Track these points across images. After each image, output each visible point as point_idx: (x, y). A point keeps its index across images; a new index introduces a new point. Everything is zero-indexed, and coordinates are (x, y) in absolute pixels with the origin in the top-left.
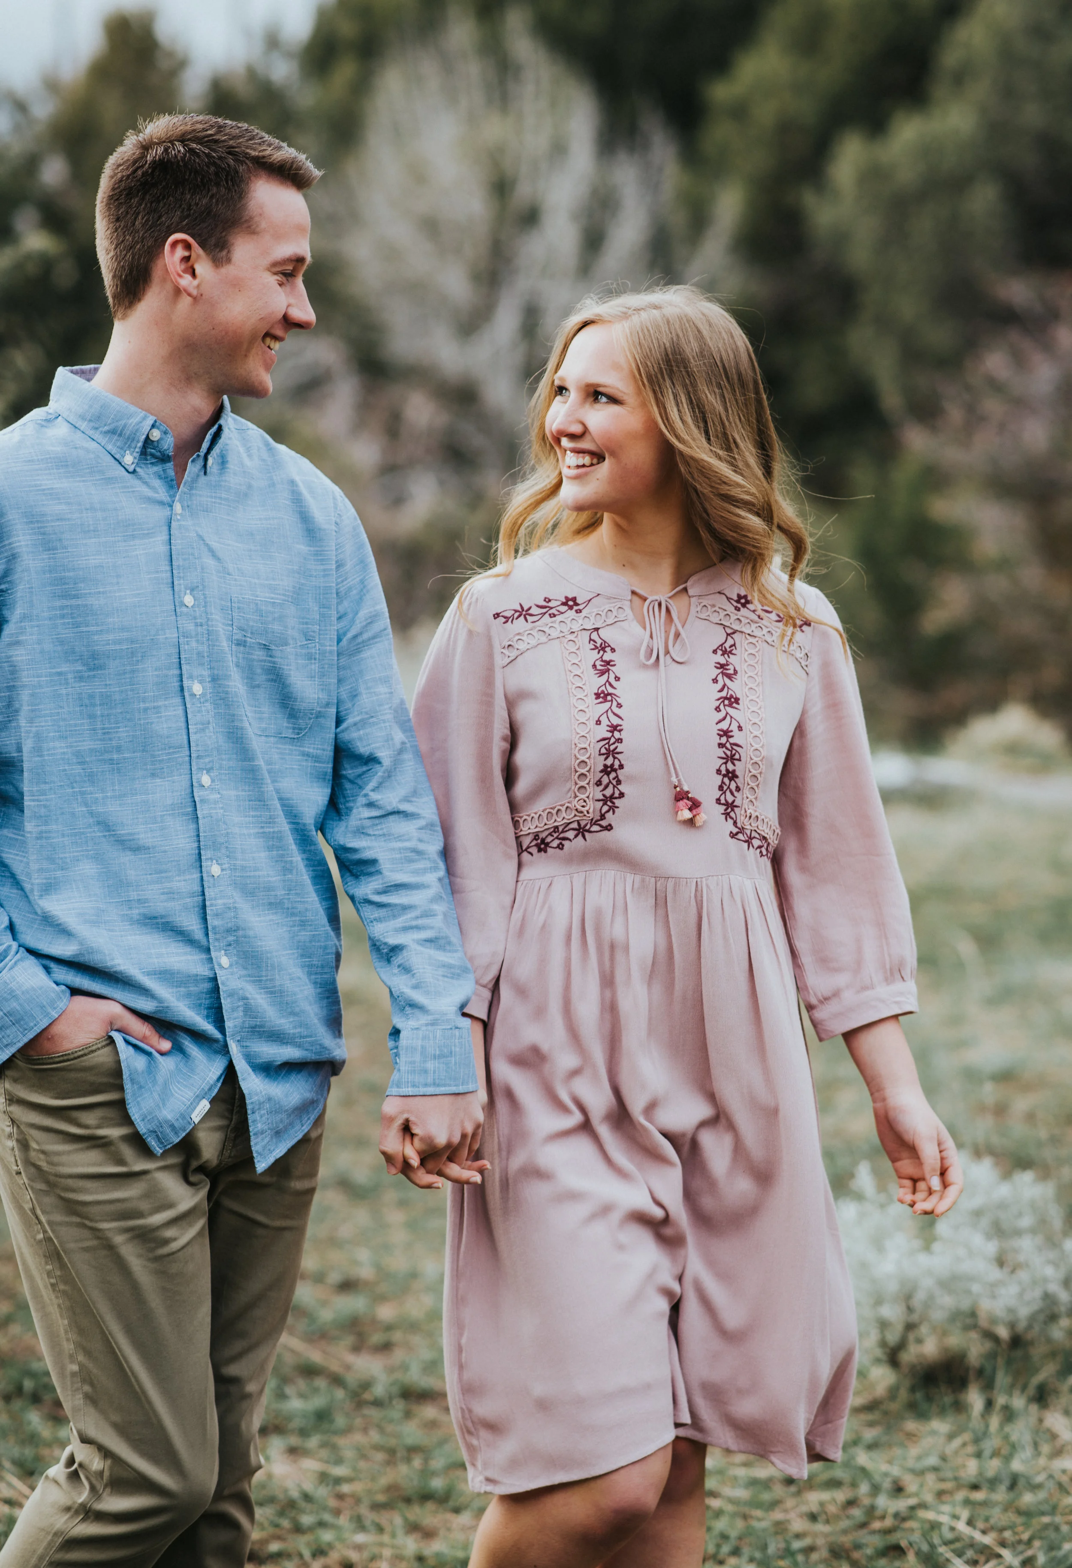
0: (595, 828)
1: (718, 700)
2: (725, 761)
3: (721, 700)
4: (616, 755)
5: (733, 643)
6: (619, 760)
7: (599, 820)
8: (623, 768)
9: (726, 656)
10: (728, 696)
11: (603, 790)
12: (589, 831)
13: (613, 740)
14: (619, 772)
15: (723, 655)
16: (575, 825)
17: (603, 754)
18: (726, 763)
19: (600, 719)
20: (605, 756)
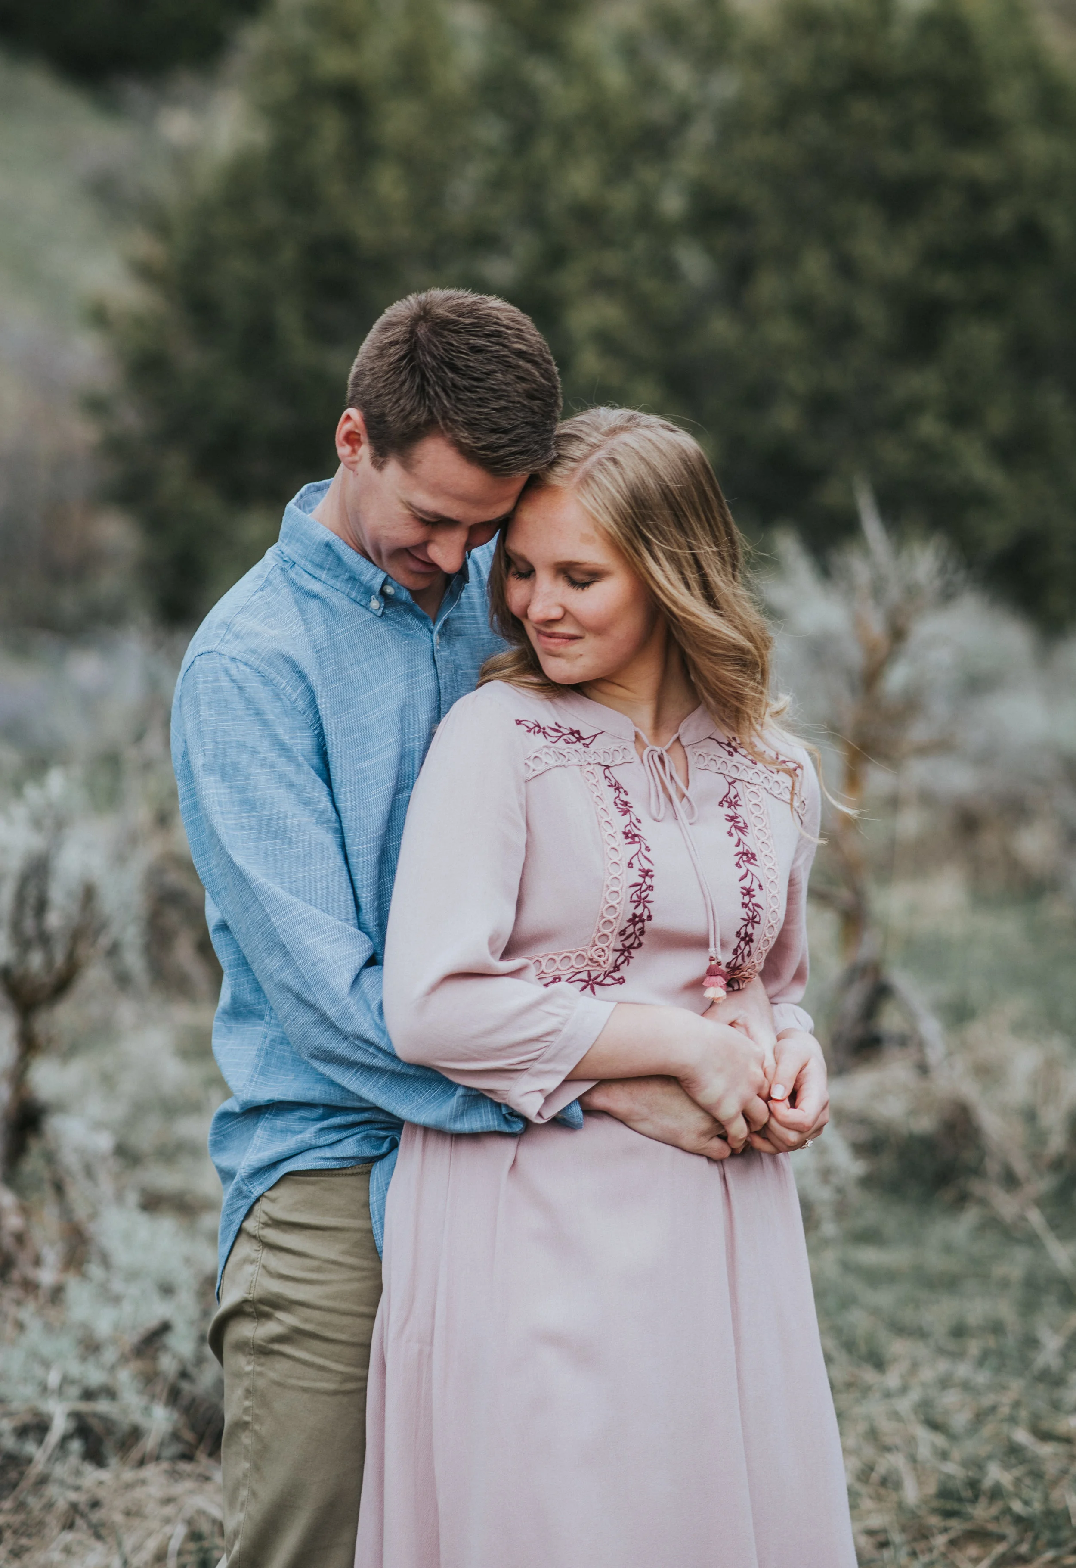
0: (608, 981)
1: (737, 855)
2: (746, 923)
3: (740, 855)
4: (647, 904)
5: (736, 793)
6: (649, 910)
7: (611, 972)
8: (650, 920)
9: (732, 807)
10: (745, 852)
11: (625, 940)
12: (601, 984)
13: (644, 887)
14: (646, 923)
15: (729, 807)
16: (584, 976)
17: (634, 902)
18: (746, 925)
19: (632, 861)
20: (636, 904)
